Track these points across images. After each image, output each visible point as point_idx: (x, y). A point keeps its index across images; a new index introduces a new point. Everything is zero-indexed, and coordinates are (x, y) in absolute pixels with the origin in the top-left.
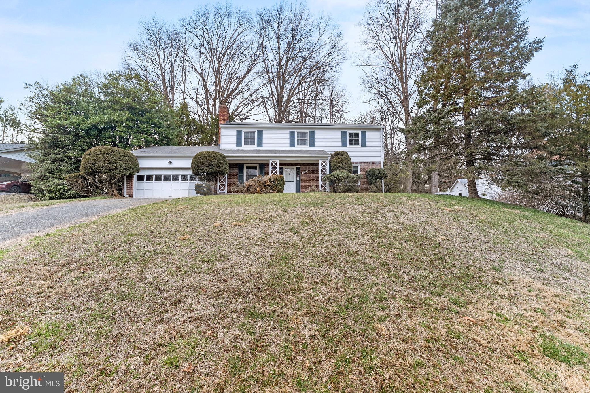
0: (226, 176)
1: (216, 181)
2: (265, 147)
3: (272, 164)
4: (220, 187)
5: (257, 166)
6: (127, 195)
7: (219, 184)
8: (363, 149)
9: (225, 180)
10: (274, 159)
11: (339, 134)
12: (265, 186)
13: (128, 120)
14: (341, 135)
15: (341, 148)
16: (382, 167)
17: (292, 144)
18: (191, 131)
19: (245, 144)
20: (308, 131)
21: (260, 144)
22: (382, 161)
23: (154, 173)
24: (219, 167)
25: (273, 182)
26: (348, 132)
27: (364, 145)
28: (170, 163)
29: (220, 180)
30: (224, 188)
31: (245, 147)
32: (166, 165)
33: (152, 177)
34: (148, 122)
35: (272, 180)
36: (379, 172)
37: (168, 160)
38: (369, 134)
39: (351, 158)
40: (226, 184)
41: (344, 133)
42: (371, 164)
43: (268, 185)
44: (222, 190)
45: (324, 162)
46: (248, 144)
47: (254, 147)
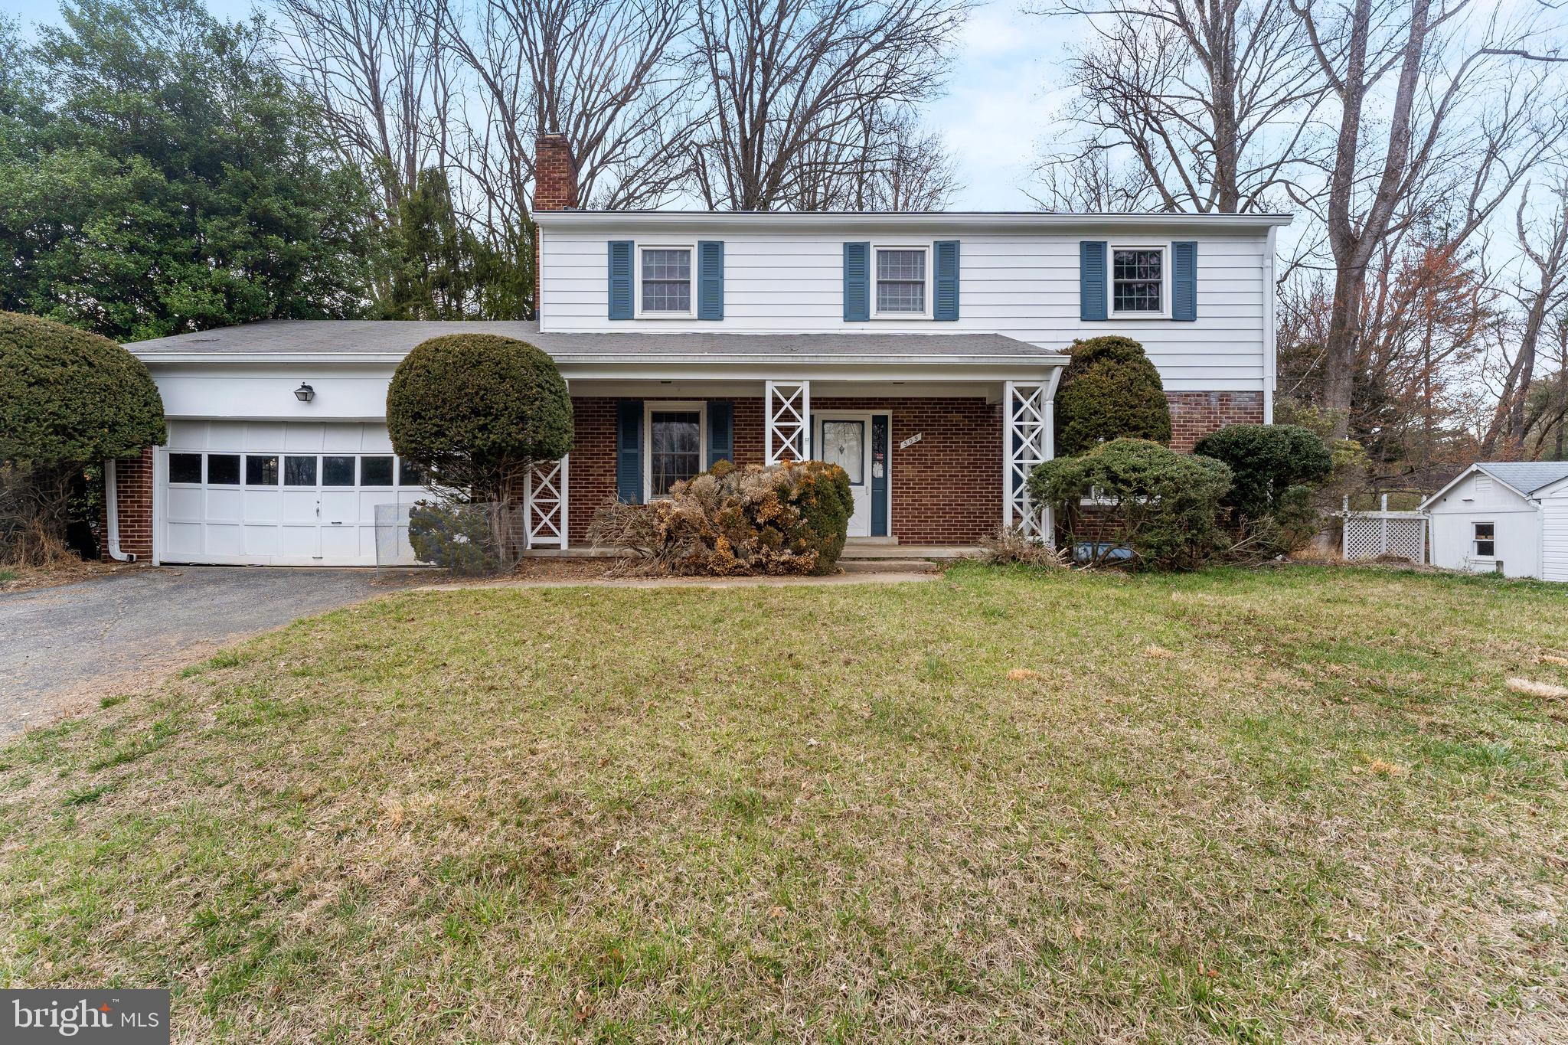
0: (564, 463)
1: (518, 485)
2: (736, 320)
3: (777, 404)
4: (536, 519)
5: (701, 408)
6: (123, 549)
7: (530, 501)
8: (1182, 331)
9: (556, 482)
10: (787, 380)
11: (1067, 256)
12: (759, 527)
13: (143, 192)
14: (1076, 262)
15: (1077, 323)
16: (1269, 419)
17: (856, 309)
18: (457, 273)
19: (647, 306)
20: (927, 244)
21: (712, 308)
22: (1270, 387)
23: (243, 446)
24: (522, 418)
25: (797, 503)
26: (1113, 244)
27: (1186, 311)
28: (306, 394)
29: (536, 481)
30: (556, 520)
31: (645, 323)
32: (290, 407)
33: (233, 461)
34: (237, 210)
35: (794, 494)
36: (1295, 448)
37: (295, 382)
38: (1211, 257)
39: (1163, 374)
40: (563, 501)
41: (1092, 253)
42: (1214, 401)
43: (771, 522)
44: (546, 531)
45: (1027, 392)
46: (660, 306)
47: (685, 323)
